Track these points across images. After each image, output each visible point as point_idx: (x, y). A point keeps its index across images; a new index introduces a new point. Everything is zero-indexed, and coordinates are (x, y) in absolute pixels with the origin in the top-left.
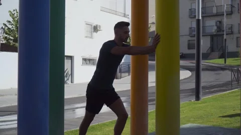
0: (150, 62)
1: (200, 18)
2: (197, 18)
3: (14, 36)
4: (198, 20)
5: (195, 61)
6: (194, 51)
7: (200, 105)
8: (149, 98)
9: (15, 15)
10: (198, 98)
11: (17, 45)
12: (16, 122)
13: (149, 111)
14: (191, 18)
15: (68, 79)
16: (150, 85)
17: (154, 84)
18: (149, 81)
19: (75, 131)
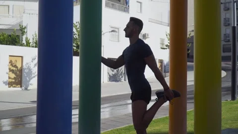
0: (188, 63)
1: (236, 25)
2: (233, 25)
3: (77, 44)
4: (234, 28)
5: (231, 63)
6: (231, 54)
7: (235, 105)
8: (188, 96)
9: (78, 27)
10: (233, 98)
11: (79, 51)
12: (78, 116)
13: (188, 111)
14: (226, 26)
15: (122, 77)
16: (189, 83)
17: (193, 83)
18: (188, 79)
19: (120, 129)
